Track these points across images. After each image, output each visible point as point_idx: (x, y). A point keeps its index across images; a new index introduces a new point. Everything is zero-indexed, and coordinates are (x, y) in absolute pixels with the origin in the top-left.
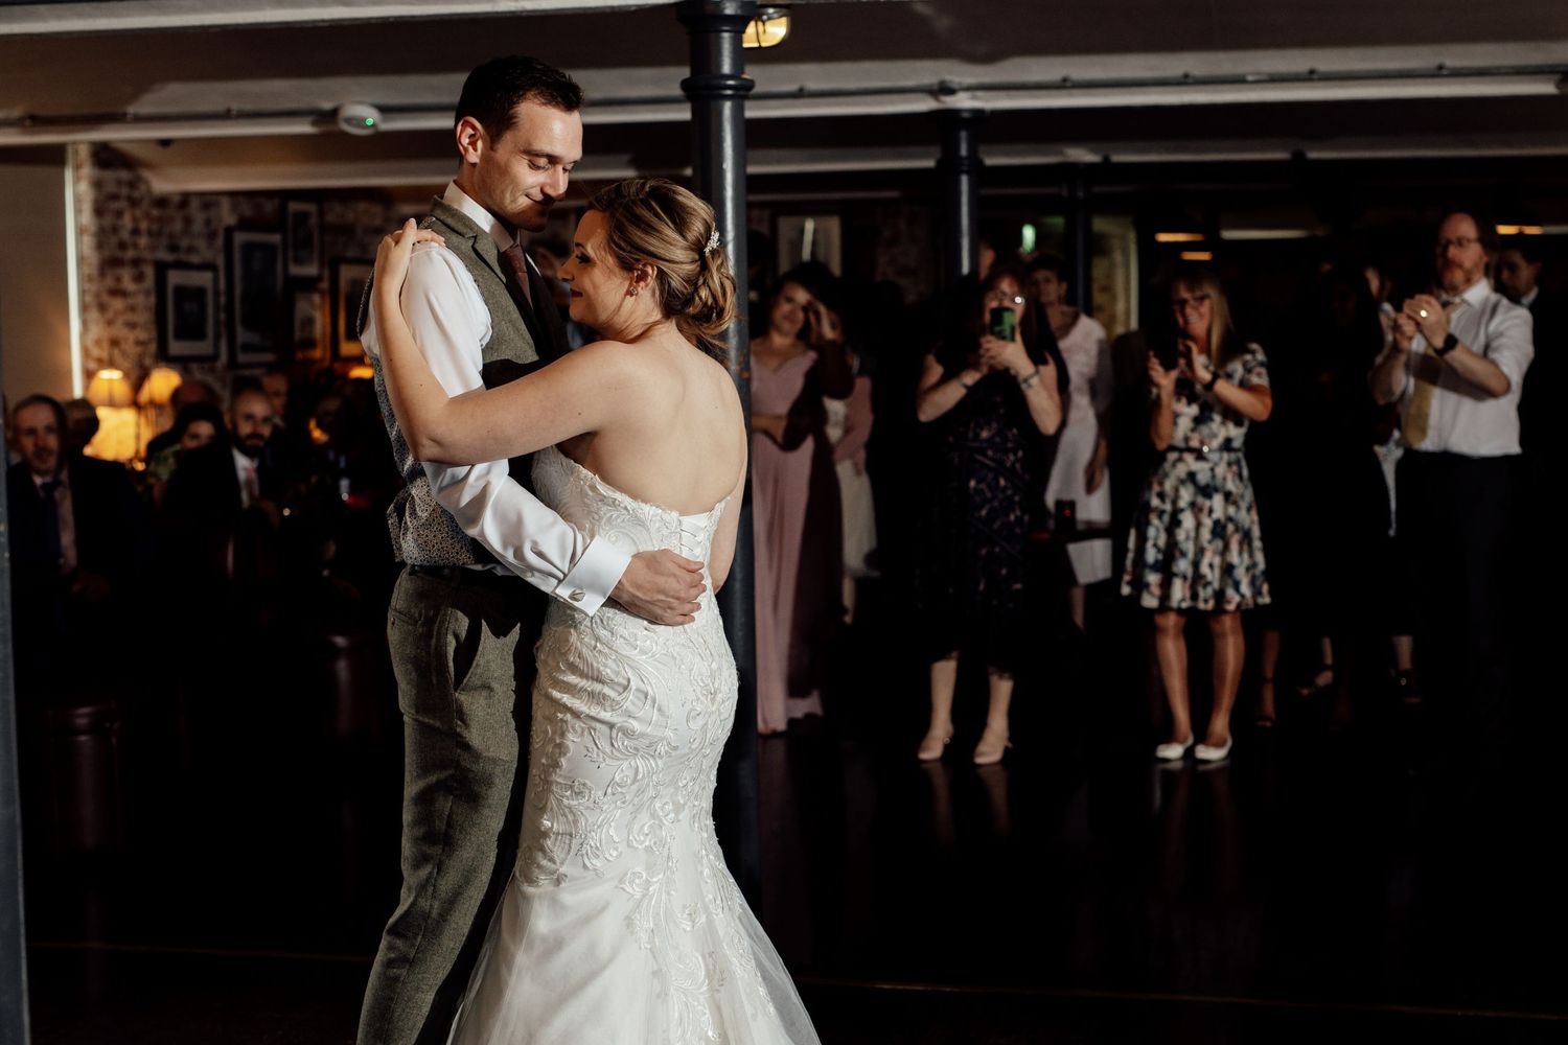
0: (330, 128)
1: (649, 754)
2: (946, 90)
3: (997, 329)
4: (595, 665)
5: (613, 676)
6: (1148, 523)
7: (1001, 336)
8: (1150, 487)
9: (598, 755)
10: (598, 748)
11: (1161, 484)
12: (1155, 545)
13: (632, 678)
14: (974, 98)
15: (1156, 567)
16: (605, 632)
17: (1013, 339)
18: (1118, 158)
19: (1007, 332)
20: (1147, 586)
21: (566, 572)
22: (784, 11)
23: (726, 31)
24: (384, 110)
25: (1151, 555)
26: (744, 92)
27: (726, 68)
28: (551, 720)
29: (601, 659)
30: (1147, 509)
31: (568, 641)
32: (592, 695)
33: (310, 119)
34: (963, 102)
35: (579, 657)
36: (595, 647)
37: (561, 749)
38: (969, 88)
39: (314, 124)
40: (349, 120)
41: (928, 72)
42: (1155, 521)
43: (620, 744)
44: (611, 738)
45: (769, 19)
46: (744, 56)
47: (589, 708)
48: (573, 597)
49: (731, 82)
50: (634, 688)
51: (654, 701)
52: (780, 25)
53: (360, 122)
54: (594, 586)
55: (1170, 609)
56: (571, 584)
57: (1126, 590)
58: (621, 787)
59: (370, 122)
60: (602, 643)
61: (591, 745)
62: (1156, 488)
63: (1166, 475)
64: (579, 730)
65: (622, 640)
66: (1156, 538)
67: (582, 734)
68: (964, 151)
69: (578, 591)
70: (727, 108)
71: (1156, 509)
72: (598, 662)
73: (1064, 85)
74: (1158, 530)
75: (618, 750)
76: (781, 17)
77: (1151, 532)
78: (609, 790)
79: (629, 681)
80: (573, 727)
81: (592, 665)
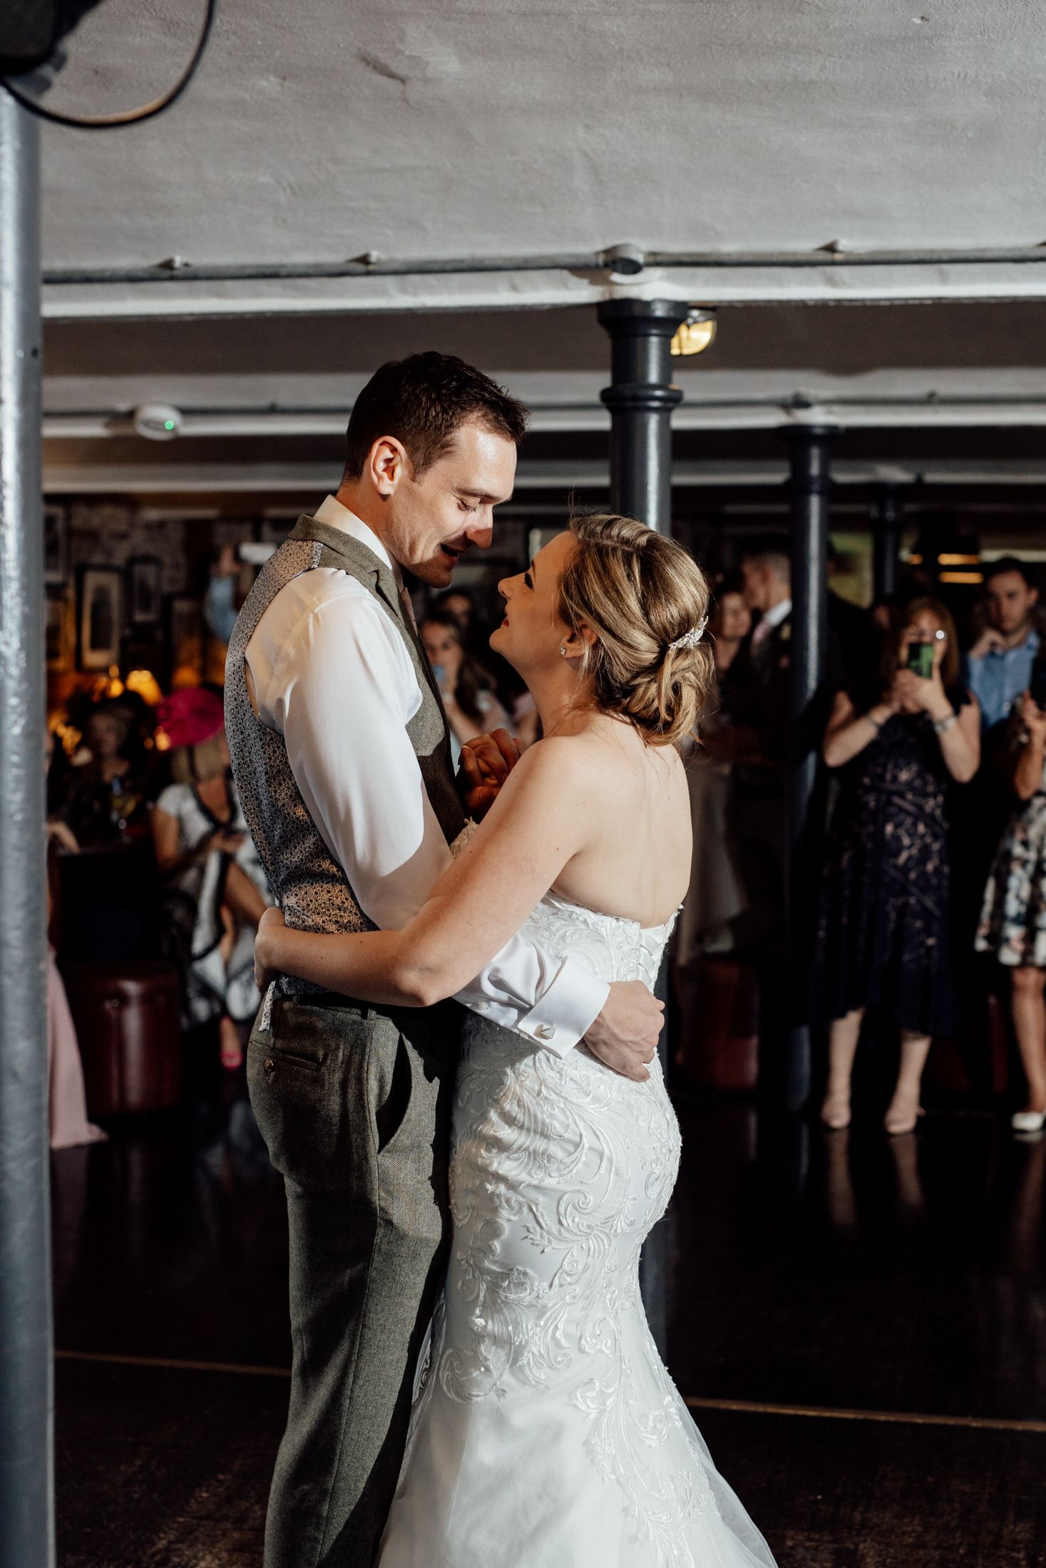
0: (123, 430)
1: (605, 1233)
2: (800, 403)
3: (914, 664)
4: (539, 1115)
5: (561, 1131)
6: (1009, 873)
7: (918, 672)
8: (1012, 834)
9: (542, 1236)
10: (541, 1227)
11: (1025, 830)
12: (1018, 897)
13: (584, 1133)
14: (829, 413)
15: (1017, 920)
16: (552, 1074)
17: (930, 676)
18: (932, 477)
19: (925, 669)
20: (1007, 940)
21: (533, 1003)
22: (710, 314)
23: (656, 335)
24: (186, 412)
25: (1013, 907)
26: (674, 401)
27: (653, 376)
28: (479, 1191)
29: (546, 1108)
30: (1008, 857)
31: (502, 1083)
32: (534, 1155)
33: (101, 421)
34: (817, 417)
35: (519, 1105)
36: (539, 1093)
37: (493, 1230)
38: (828, 402)
39: (107, 425)
40: (148, 423)
41: (782, 383)
42: (1018, 871)
43: (570, 1221)
44: (558, 1213)
45: (695, 322)
46: (672, 363)
47: (529, 1174)
48: (541, 1033)
49: (659, 393)
50: (587, 1146)
51: (611, 1161)
52: (704, 329)
53: (159, 425)
54: (568, 1020)
55: (1032, 965)
56: (539, 1017)
57: (981, 945)
58: (570, 1275)
59: (169, 425)
60: (548, 1088)
61: (531, 1224)
62: (1019, 836)
63: (1031, 822)
64: (516, 1207)
65: (572, 1084)
66: (1019, 890)
67: (520, 1211)
68: (815, 469)
69: (546, 1027)
70: (653, 422)
71: (1018, 859)
72: (542, 1112)
73: (930, 400)
74: (1020, 881)
75: (568, 1230)
76: (707, 320)
77: (1013, 883)
78: (556, 1282)
79: (581, 1136)
80: (508, 1201)
81: (535, 1116)
